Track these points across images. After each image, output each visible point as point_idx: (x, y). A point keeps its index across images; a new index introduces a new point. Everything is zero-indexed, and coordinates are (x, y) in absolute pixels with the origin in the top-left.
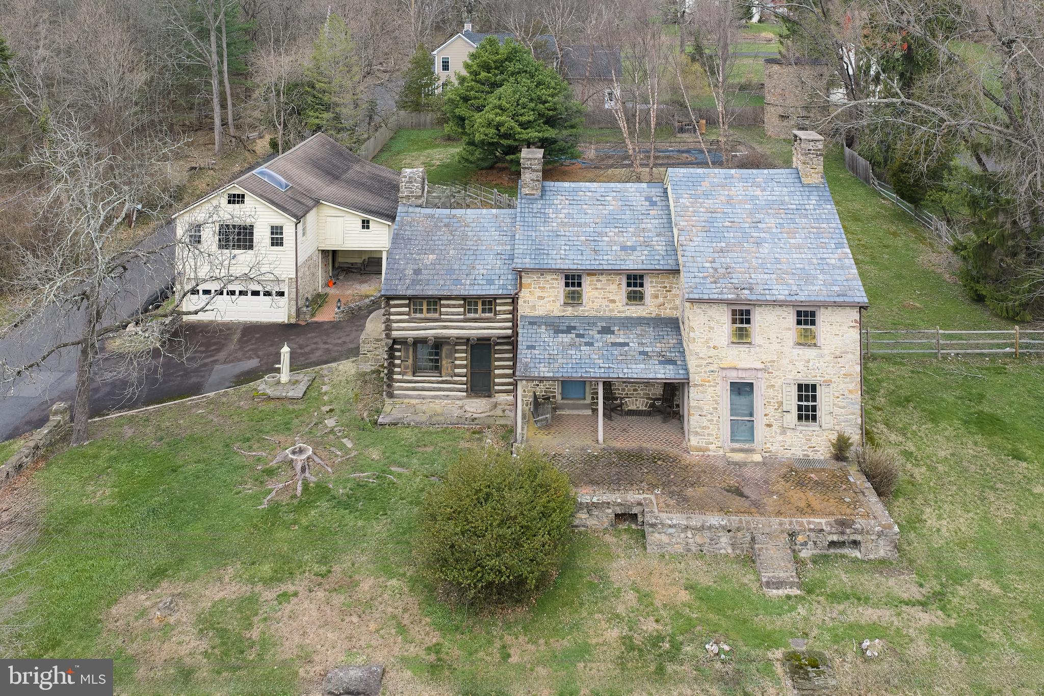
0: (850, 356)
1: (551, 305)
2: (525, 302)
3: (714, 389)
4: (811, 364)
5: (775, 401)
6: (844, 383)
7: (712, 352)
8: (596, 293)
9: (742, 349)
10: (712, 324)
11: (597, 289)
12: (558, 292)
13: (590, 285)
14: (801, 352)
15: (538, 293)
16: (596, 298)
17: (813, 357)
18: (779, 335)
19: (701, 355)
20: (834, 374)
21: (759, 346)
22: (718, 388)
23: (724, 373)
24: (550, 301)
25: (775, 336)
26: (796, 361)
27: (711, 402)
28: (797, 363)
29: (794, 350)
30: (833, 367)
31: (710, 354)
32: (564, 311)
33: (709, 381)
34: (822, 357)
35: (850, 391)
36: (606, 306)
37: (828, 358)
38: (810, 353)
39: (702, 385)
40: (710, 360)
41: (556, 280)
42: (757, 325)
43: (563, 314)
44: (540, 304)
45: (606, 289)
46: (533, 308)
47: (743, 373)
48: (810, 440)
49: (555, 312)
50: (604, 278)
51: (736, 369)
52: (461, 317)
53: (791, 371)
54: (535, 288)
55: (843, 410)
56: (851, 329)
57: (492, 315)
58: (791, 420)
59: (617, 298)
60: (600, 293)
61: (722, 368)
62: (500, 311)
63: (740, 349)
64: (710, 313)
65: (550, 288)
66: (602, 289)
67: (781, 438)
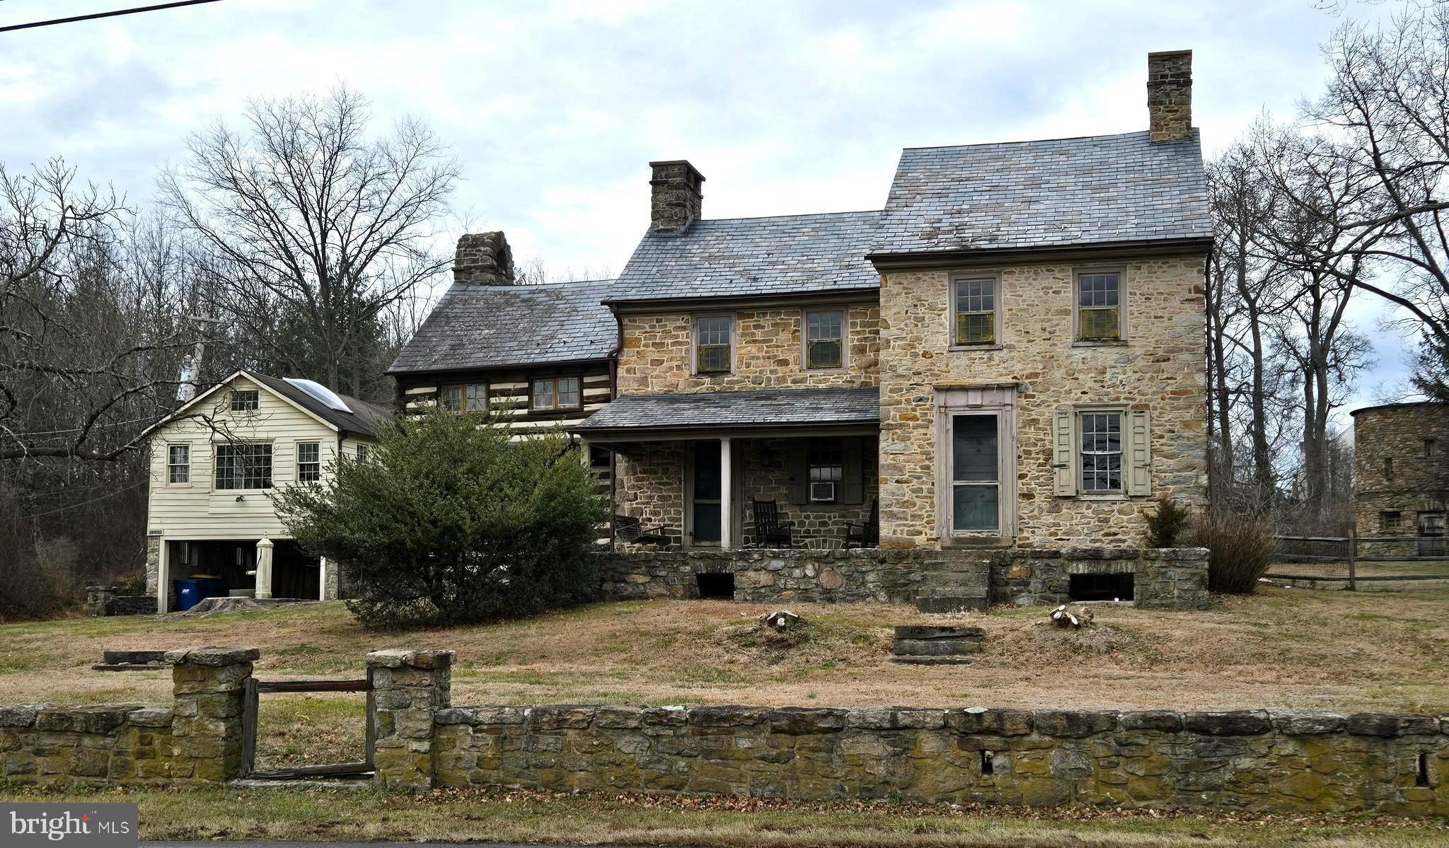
0: (1186, 356)
1: (675, 375)
2: (628, 371)
3: (922, 431)
4: (1108, 375)
5: (1038, 448)
6: (1174, 408)
7: (922, 364)
8: (752, 349)
9: (977, 355)
10: (921, 311)
11: (754, 341)
12: (687, 350)
13: (743, 335)
14: (1088, 354)
15: (652, 354)
16: (753, 358)
17: (1112, 363)
18: (1046, 325)
19: (900, 371)
20: (1154, 393)
21: (1010, 347)
22: (933, 429)
23: (941, 399)
24: (671, 368)
25: (1038, 327)
26: (1080, 371)
27: (919, 457)
28: (1081, 376)
29: (1075, 352)
30: (1152, 379)
31: (916, 367)
32: (697, 384)
33: (915, 418)
34: (1129, 361)
35: (1186, 425)
36: (772, 372)
37: (1140, 363)
38: (1108, 355)
39: (901, 426)
40: (916, 379)
41: (684, 328)
42: (1005, 309)
43: (695, 390)
44: (655, 374)
45: (771, 341)
46: (644, 381)
47: (974, 398)
48: (1106, 520)
49: (681, 387)
50: (767, 321)
51: (964, 389)
52: (525, 412)
53: (1070, 392)
54: (646, 346)
55: (1171, 462)
56: (1188, 306)
57: (575, 405)
58: (1068, 480)
59: (791, 357)
60: (760, 350)
61: (938, 389)
62: (588, 397)
63: (973, 355)
64: (917, 291)
65: (673, 344)
66: (764, 341)
67: (1050, 519)
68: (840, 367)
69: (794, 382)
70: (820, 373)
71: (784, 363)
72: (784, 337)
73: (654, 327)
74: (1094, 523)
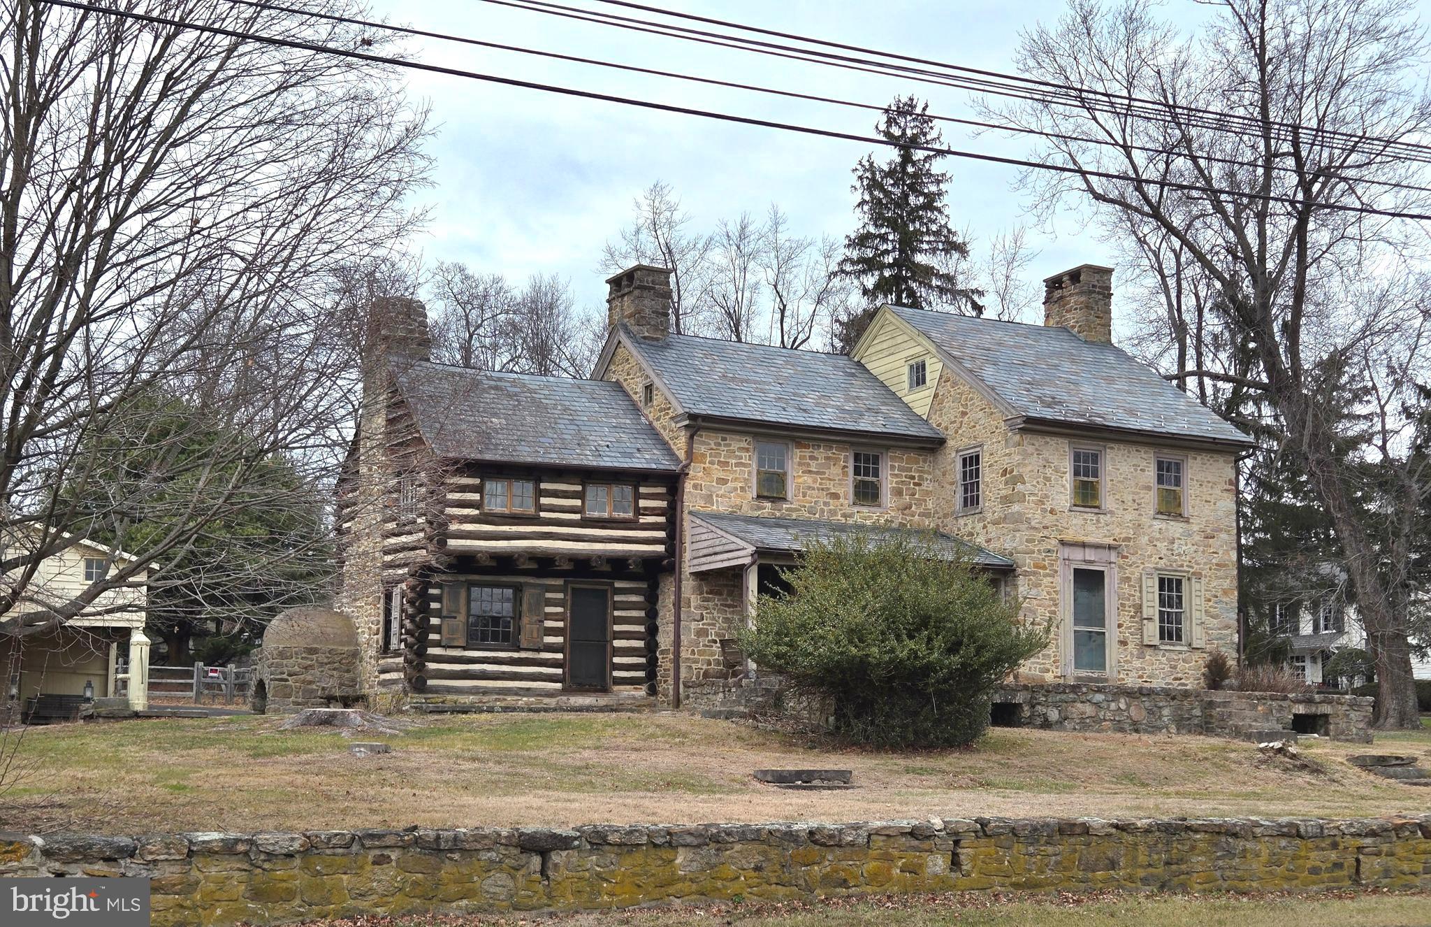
0: (1223, 536)
1: (739, 496)
2: (695, 487)
3: (1050, 579)
4: (1176, 546)
5: (1131, 603)
6: (1218, 578)
7: (1049, 519)
8: (808, 479)
9: (1089, 516)
10: (1049, 472)
11: (810, 472)
12: (750, 473)
13: (800, 464)
14: (1163, 525)
15: (718, 472)
16: (809, 488)
17: (1178, 535)
18: (1136, 497)
19: (1033, 523)
20: (1205, 564)
21: (1111, 512)
22: (1058, 580)
23: (1067, 552)
24: (736, 489)
25: (1130, 498)
26: (1158, 540)
27: (1047, 602)
28: (1158, 544)
29: (1155, 523)
30: (1203, 552)
31: (1045, 522)
32: (759, 508)
33: (1044, 568)
34: (1190, 535)
35: (1225, 592)
36: (825, 504)
37: (1197, 538)
38: (1175, 528)
39: (1034, 573)
40: (1046, 533)
41: (747, 450)
42: (1108, 478)
43: (756, 513)
44: (720, 493)
45: (824, 473)
46: (709, 499)
47: (1090, 555)
48: (1175, 667)
49: (745, 508)
50: (821, 453)
51: (1084, 545)
52: (578, 517)
53: (1150, 556)
54: (712, 463)
55: (1215, 621)
56: (1225, 494)
57: (630, 515)
58: (1152, 631)
59: (841, 491)
60: (815, 481)
61: (1063, 543)
62: (645, 509)
63: (1086, 516)
64: (1046, 454)
65: (737, 465)
66: (817, 473)
67: (1137, 663)
68: (879, 506)
69: (844, 516)
70: (865, 510)
71: (836, 496)
72: (835, 471)
73: (719, 445)
74: (1167, 669)
